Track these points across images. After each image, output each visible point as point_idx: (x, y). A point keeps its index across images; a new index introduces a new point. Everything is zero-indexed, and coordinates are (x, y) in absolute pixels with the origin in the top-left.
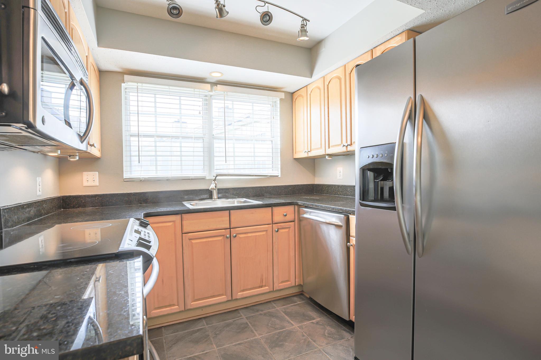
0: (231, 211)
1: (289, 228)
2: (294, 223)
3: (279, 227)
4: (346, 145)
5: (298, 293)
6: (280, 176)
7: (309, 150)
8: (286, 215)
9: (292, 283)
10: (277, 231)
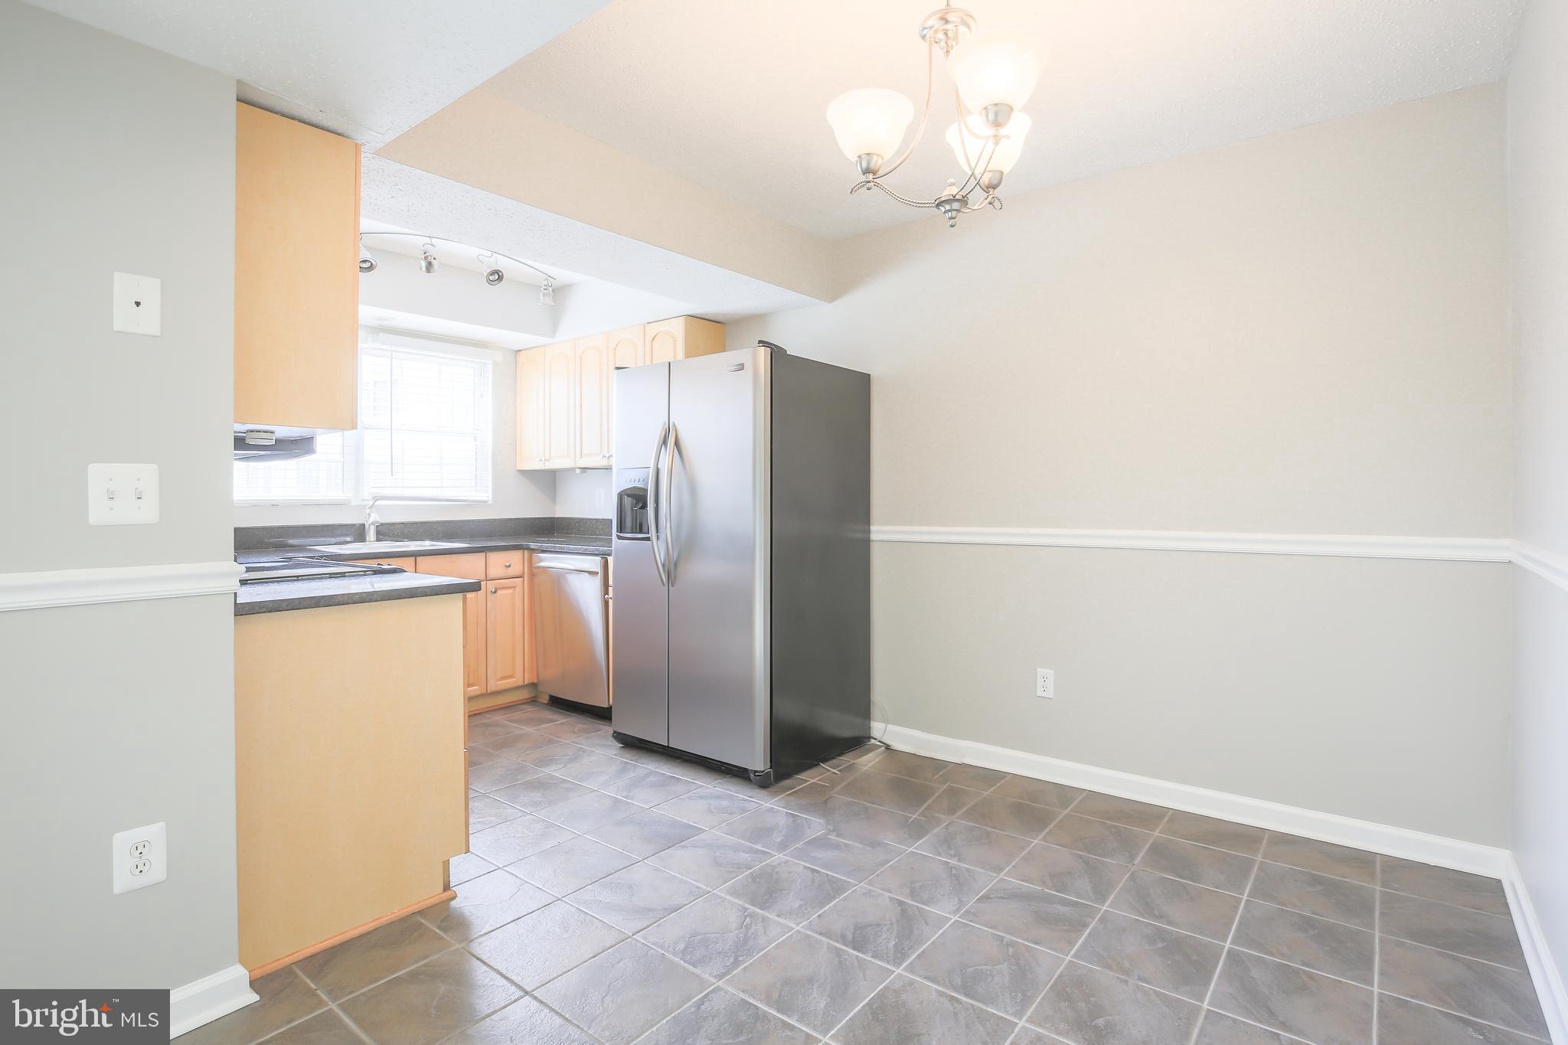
0: (418, 558)
1: (514, 587)
2: (521, 579)
3: (498, 587)
4: (608, 455)
5: (529, 700)
6: (489, 503)
7: (547, 457)
8: (509, 566)
9: (518, 680)
10: (495, 592)
